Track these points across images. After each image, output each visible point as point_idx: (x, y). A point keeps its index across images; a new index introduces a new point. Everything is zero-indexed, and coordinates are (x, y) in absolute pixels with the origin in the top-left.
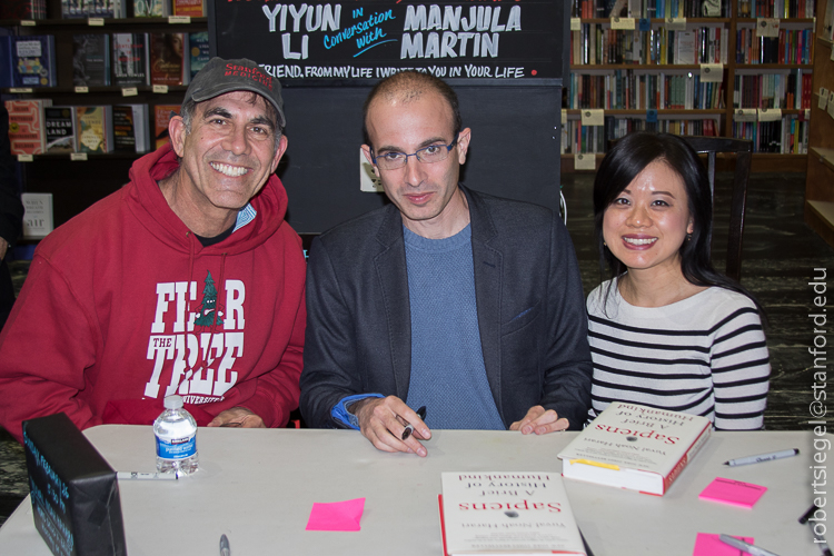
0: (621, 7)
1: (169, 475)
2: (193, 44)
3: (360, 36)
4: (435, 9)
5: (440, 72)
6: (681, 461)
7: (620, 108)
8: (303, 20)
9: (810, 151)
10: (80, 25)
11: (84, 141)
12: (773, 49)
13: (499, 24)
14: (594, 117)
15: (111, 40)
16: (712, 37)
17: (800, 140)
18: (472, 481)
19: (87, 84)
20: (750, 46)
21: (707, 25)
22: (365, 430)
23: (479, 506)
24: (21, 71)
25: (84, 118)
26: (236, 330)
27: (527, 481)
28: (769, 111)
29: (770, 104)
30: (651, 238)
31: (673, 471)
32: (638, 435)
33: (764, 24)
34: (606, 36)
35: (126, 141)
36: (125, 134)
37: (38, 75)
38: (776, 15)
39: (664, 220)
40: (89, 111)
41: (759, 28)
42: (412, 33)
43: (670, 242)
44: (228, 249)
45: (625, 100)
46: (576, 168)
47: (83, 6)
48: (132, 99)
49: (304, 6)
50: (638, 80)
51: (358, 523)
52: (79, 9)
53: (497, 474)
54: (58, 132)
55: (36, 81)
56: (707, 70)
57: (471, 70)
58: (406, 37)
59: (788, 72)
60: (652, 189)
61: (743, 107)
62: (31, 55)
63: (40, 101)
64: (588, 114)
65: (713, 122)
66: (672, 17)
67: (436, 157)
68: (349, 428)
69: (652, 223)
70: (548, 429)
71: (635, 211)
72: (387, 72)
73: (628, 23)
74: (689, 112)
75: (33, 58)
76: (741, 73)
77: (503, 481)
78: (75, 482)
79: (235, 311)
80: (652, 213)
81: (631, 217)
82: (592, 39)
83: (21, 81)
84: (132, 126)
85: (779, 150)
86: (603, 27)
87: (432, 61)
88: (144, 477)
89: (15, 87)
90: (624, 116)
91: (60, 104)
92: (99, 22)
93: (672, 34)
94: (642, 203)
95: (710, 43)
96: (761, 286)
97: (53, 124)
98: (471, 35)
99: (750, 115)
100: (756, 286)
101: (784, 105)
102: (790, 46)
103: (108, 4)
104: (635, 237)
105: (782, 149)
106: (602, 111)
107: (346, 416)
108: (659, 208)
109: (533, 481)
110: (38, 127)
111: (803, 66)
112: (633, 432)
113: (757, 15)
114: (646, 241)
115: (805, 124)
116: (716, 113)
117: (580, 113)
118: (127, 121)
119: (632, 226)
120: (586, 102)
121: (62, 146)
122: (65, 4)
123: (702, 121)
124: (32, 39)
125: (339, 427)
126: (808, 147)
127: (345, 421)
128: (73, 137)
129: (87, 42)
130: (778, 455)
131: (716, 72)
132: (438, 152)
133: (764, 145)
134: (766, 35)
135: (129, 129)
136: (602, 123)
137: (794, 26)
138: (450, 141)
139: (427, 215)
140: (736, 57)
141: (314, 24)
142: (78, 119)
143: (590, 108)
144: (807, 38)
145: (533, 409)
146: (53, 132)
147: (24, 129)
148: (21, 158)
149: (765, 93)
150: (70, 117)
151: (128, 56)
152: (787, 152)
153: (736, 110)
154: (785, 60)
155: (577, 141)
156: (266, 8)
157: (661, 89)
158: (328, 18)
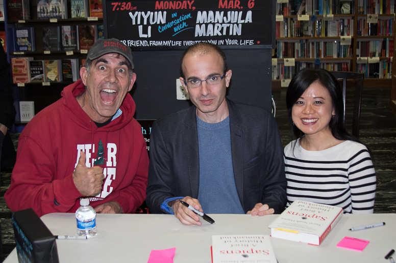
0: (302, 10)
1: (83, 237)
2: (99, 30)
3: (175, 26)
4: (211, 13)
5: (214, 42)
6: (328, 229)
7: (302, 58)
8: (148, 19)
9: (393, 77)
10: (46, 22)
11: (49, 76)
12: (375, 28)
13: (241, 20)
14: (290, 62)
15: (61, 29)
16: (346, 24)
17: (389, 72)
18: (226, 240)
19: (50, 50)
20: (364, 27)
21: (343, 18)
22: (176, 214)
23: (230, 252)
24: (19, 44)
25: (49, 66)
26: (112, 167)
27: (253, 239)
28: (373, 58)
29: (374, 55)
30: (315, 119)
31: (324, 234)
32: (307, 216)
33: (370, 17)
34: (296, 24)
35: (68, 76)
36: (68, 73)
37: (27, 46)
38: (376, 13)
39: (321, 110)
40: (51, 62)
41: (368, 19)
42: (200, 25)
43: (324, 120)
44: (110, 129)
45: (304, 53)
46: (282, 86)
47: (47, 13)
48: (71, 57)
49: (149, 12)
50: (311, 44)
51: (172, 260)
52: (45, 15)
53: (239, 236)
54: (36, 72)
55: (26, 49)
56: (344, 39)
57: (229, 42)
58: (197, 27)
59: (382, 39)
60: (314, 96)
61: (361, 56)
62: (23, 36)
63: (27, 58)
64: (287, 61)
65: (347, 64)
66: (327, 14)
67: (215, 82)
68: (169, 213)
69: (315, 112)
70: (265, 213)
71: (306, 107)
72: (189, 43)
73: (306, 18)
74: (335, 59)
75: (24, 38)
76: (360, 40)
77: (242, 239)
78: (36, 242)
79: (112, 158)
80: (315, 107)
81: (305, 109)
82: (289, 25)
83: (19, 49)
84: (71, 69)
85: (378, 77)
86: (294, 20)
87: (210, 38)
88: (71, 238)
89: (16, 52)
90: (304, 62)
91: (37, 60)
92: (55, 21)
93: (327, 22)
94: (309, 103)
95: (345, 26)
96: (370, 142)
97: (34, 69)
98: (228, 25)
99: (364, 60)
100: (368, 142)
101: (380, 55)
102: (383, 27)
103: (59, 12)
104: (307, 119)
105: (380, 76)
106: (294, 59)
107: (168, 208)
108: (318, 104)
109: (256, 240)
110: (27, 70)
111: (389, 37)
112: (305, 215)
113: (367, 13)
114: (312, 121)
115: (391, 64)
116: (348, 59)
117: (283, 60)
118: (69, 67)
119: (305, 114)
120: (286, 55)
121: (38, 79)
122: (39, 12)
123: (342, 63)
124: (23, 29)
125: (165, 213)
126: (392, 75)
127: (167, 210)
128: (44, 75)
129: (49, 30)
130: (375, 225)
131: (348, 40)
132: (217, 80)
133: (371, 74)
134: (372, 22)
135: (70, 70)
136: (294, 65)
137: (385, 18)
138: (222, 75)
139: (210, 110)
140: (357, 33)
141: (153, 21)
142: (45, 66)
143: (288, 58)
144: (391, 24)
145: (257, 204)
146: (34, 72)
147: (21, 71)
148: (19, 85)
149: (371, 50)
150: (42, 66)
151: (69, 36)
152: (382, 77)
153: (358, 58)
154: (381, 34)
155: (282, 73)
156: (130, 14)
157: (322, 48)
158: (160, 18)
